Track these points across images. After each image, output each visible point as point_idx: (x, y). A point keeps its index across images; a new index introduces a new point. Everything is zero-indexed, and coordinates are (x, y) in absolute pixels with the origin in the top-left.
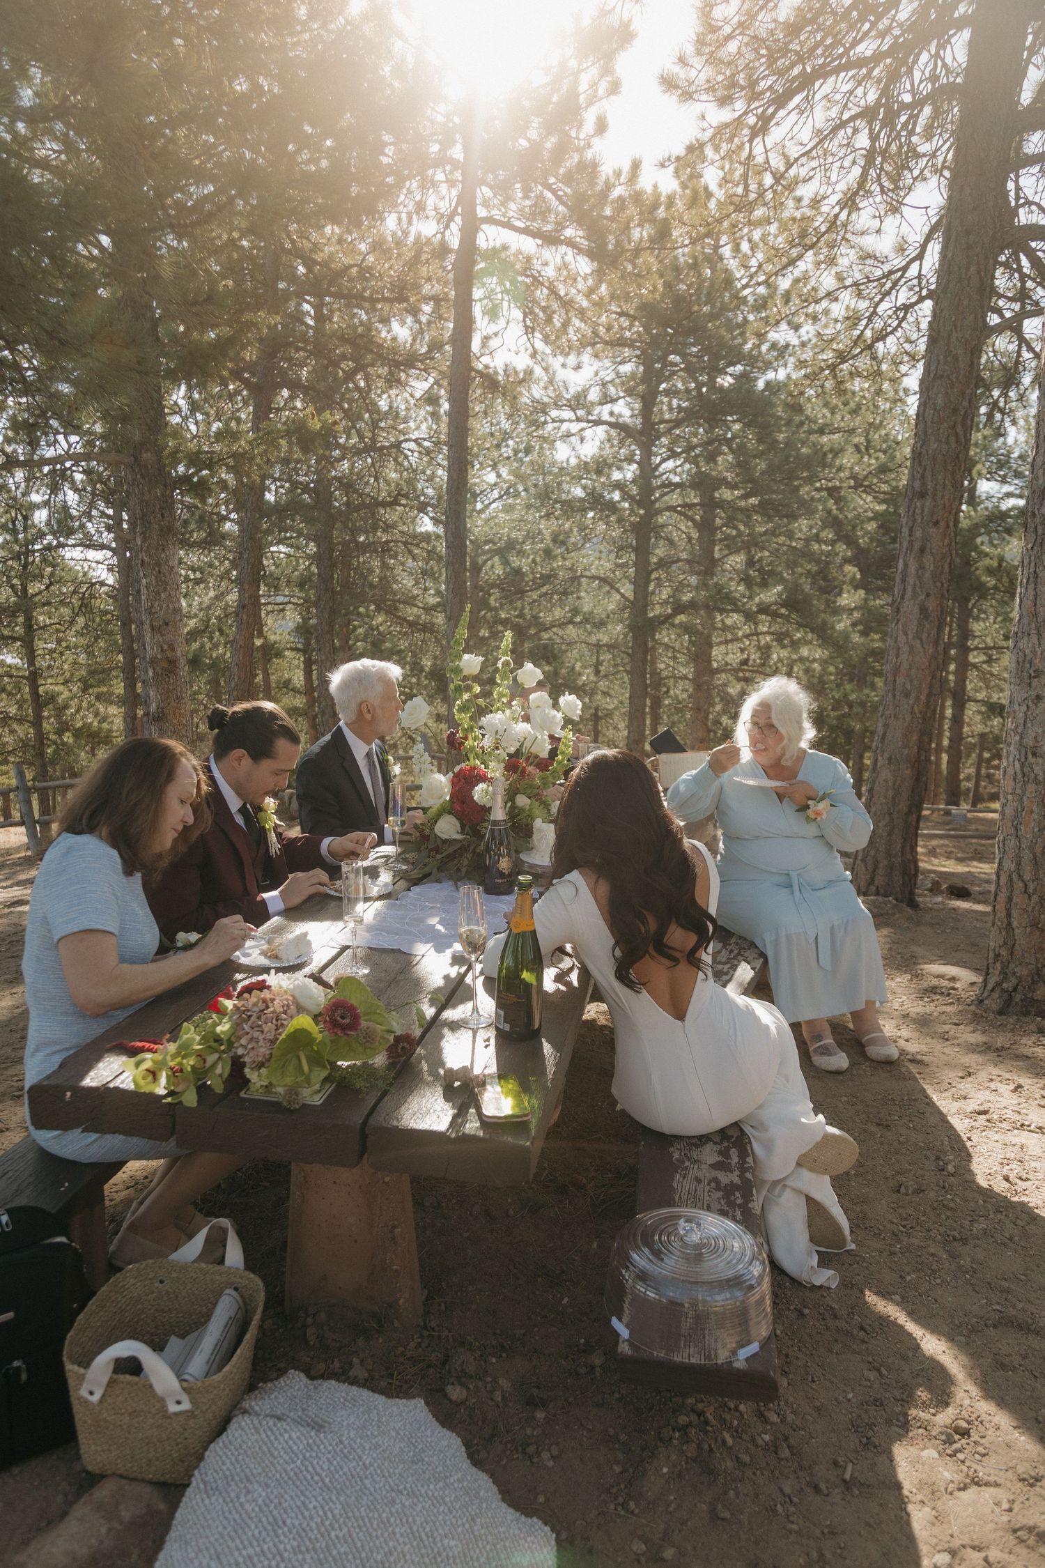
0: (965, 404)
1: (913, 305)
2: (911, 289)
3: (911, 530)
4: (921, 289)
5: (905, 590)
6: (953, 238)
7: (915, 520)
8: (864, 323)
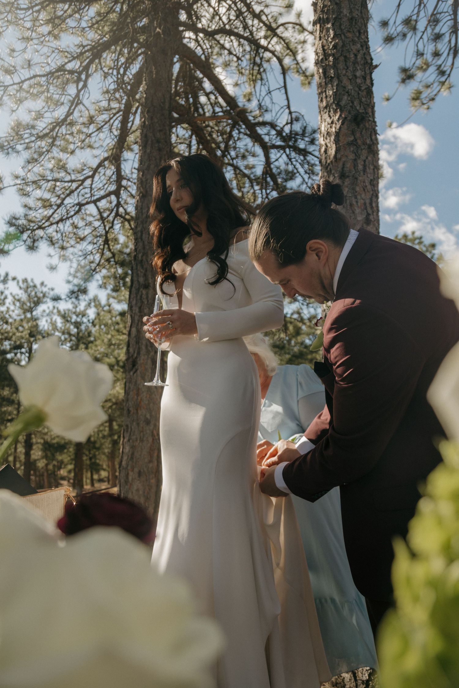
1: (83, 205)
3: (140, 308)
5: (139, 348)
6: (150, 142)
7: (142, 302)
8: (55, 207)
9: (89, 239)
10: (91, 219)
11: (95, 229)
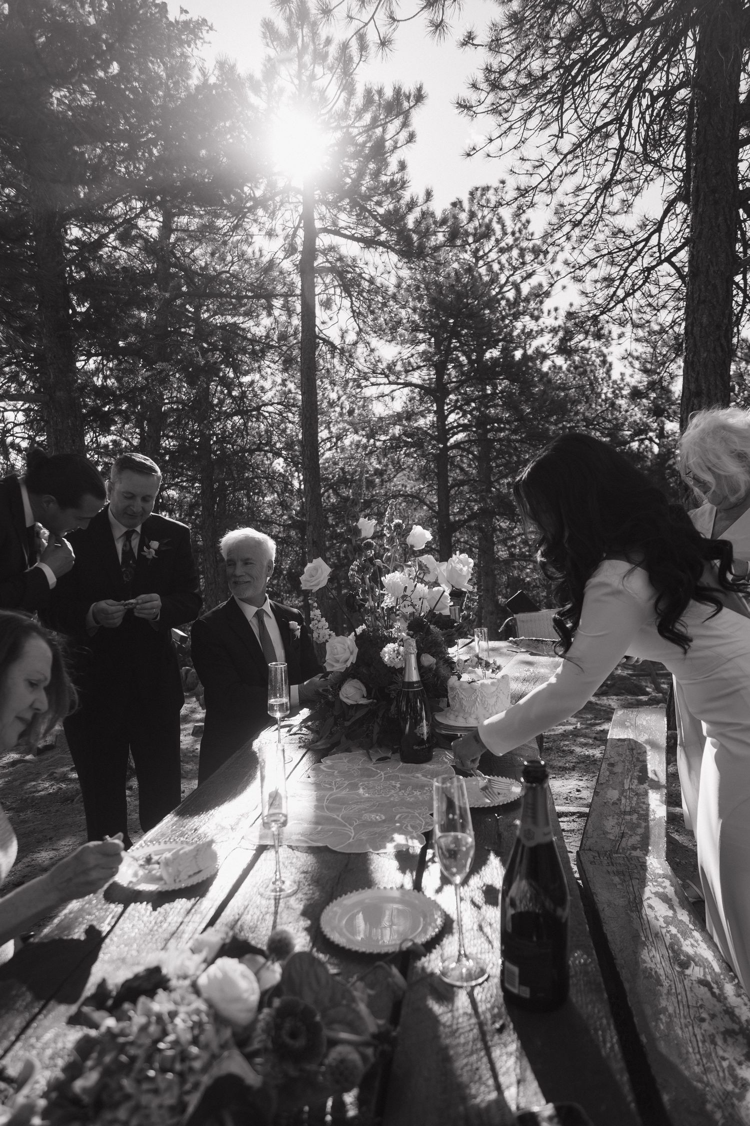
0: (726, 321)
1: (653, 268)
2: (651, 256)
4: (661, 254)
8: (617, 283)
9: (671, 304)
10: (670, 280)
11: (676, 291)
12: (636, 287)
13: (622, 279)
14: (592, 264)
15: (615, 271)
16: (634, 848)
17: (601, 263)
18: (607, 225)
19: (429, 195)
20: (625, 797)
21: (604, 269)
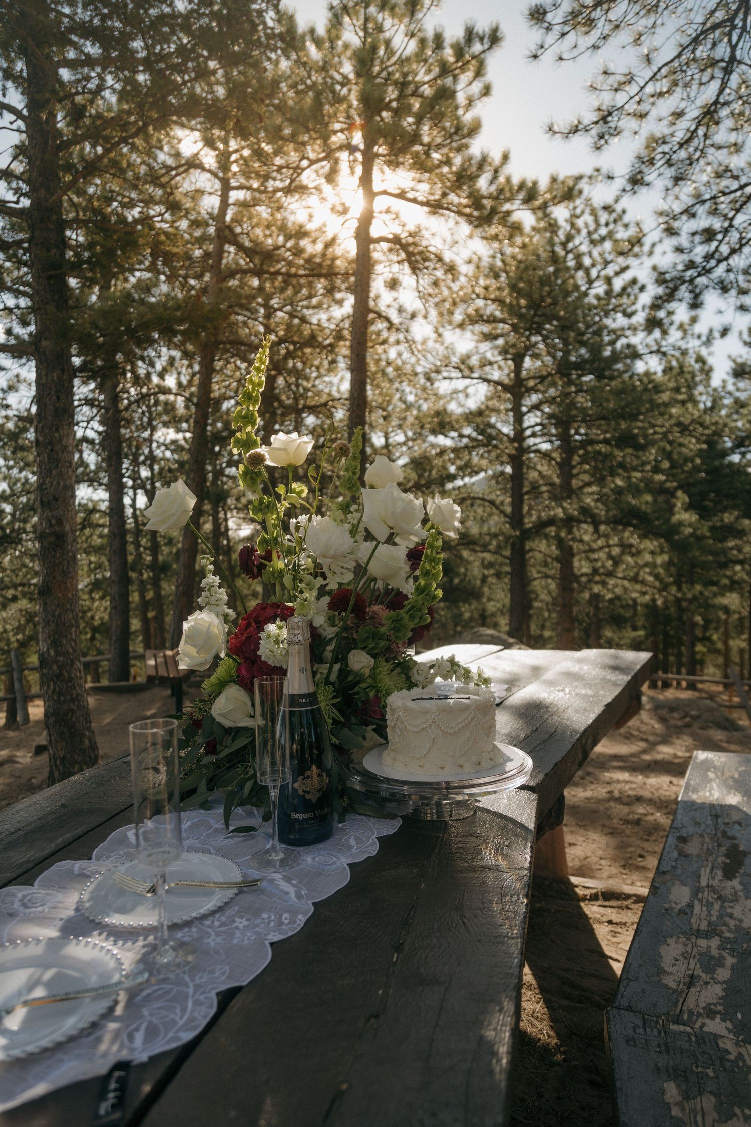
8: (720, 237)
12: (744, 242)
13: (726, 231)
14: (690, 213)
15: (717, 224)
16: (711, 1013)
17: (701, 210)
18: (709, 164)
19: (505, 157)
20: (701, 901)
21: (703, 221)
